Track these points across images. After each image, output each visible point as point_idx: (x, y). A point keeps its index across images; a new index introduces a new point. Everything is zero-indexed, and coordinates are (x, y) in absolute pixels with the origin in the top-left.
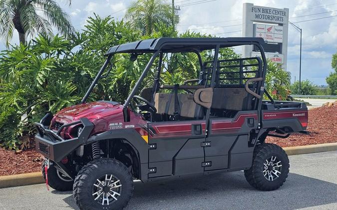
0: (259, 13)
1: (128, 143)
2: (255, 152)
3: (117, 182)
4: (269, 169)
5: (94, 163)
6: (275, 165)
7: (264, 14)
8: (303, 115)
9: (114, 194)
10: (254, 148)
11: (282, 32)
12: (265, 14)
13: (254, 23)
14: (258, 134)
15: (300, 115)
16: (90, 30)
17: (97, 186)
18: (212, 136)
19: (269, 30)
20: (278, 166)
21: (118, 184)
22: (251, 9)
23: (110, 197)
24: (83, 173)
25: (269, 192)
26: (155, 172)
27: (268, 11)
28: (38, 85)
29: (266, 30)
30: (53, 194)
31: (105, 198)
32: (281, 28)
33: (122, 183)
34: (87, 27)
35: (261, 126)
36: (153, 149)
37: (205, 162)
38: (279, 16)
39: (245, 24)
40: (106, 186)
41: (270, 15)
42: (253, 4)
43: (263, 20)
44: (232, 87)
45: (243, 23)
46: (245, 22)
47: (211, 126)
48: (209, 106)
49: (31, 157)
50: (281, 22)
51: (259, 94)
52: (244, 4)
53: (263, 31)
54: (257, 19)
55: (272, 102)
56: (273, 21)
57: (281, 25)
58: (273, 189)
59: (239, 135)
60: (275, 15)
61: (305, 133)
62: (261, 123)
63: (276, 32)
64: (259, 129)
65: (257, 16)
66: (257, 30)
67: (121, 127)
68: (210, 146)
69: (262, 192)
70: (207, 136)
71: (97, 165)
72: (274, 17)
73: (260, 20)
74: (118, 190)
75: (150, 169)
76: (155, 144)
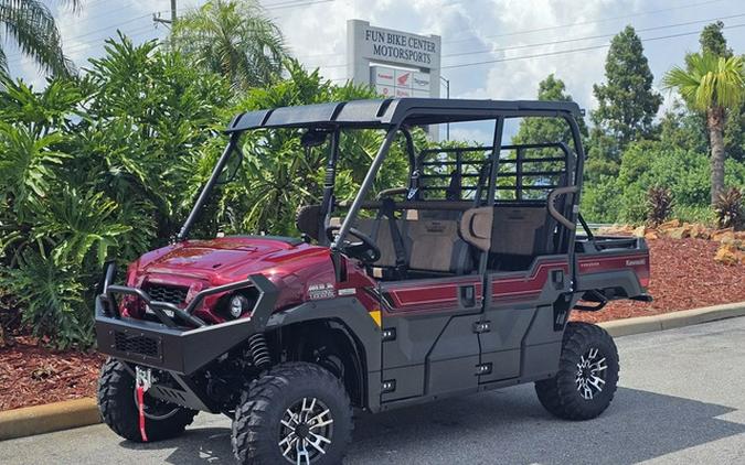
0: (382, 44)
1: (341, 327)
2: (564, 341)
3: (324, 413)
4: (584, 376)
5: (280, 374)
6: (595, 367)
7: (391, 45)
8: (643, 262)
9: (318, 441)
10: (562, 332)
11: (427, 87)
12: (394, 46)
13: (371, 64)
14: (569, 302)
15: (638, 263)
16: (101, 69)
17: (287, 424)
18: (493, 309)
19: (402, 80)
20: (601, 369)
21: (325, 418)
22: (363, 32)
23: (310, 448)
24: (259, 396)
25: (587, 423)
26: (393, 390)
27: (400, 40)
28: (30, 199)
29: (397, 82)
30: (126, 450)
31: (302, 450)
32: (425, 77)
33: (333, 415)
34: (94, 62)
35: (574, 286)
36: (387, 339)
37: (480, 365)
38: (421, 50)
39: (352, 67)
40: (301, 424)
41: (404, 48)
42: (368, 23)
43: (390, 59)
44: (532, 206)
45: (348, 65)
46: (352, 61)
47: (490, 288)
48: (486, 245)
49: (24, 366)
50: (425, 65)
51: (571, 221)
52: (348, 21)
53: (391, 82)
54: (376, 57)
55: (590, 236)
56: (409, 62)
57: (425, 70)
58: (593, 417)
59: (538, 307)
60: (414, 50)
61: (646, 299)
62: (574, 280)
63: (416, 86)
64: (571, 293)
65: (378, 50)
66: (379, 80)
67: (331, 294)
68: (488, 331)
69: (574, 424)
70: (482, 311)
71: (286, 377)
72: (412, 54)
73: (384, 58)
74: (326, 431)
75: (384, 382)
76: (393, 330)
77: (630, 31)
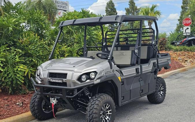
7: (56, 4)
27: (58, 2)
29: (58, 14)
38: (64, 5)
41: (59, 5)
50: (65, 9)
56: (61, 9)
77: (111, 2)
